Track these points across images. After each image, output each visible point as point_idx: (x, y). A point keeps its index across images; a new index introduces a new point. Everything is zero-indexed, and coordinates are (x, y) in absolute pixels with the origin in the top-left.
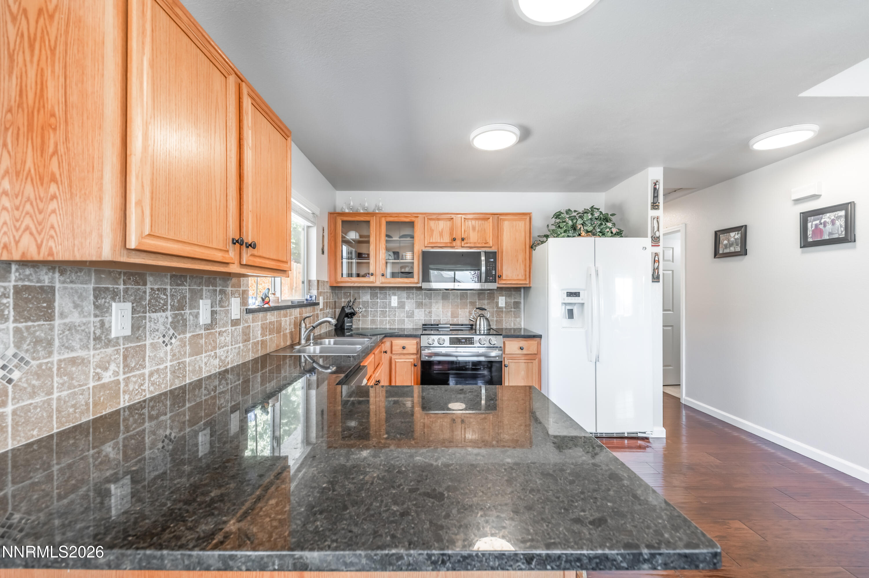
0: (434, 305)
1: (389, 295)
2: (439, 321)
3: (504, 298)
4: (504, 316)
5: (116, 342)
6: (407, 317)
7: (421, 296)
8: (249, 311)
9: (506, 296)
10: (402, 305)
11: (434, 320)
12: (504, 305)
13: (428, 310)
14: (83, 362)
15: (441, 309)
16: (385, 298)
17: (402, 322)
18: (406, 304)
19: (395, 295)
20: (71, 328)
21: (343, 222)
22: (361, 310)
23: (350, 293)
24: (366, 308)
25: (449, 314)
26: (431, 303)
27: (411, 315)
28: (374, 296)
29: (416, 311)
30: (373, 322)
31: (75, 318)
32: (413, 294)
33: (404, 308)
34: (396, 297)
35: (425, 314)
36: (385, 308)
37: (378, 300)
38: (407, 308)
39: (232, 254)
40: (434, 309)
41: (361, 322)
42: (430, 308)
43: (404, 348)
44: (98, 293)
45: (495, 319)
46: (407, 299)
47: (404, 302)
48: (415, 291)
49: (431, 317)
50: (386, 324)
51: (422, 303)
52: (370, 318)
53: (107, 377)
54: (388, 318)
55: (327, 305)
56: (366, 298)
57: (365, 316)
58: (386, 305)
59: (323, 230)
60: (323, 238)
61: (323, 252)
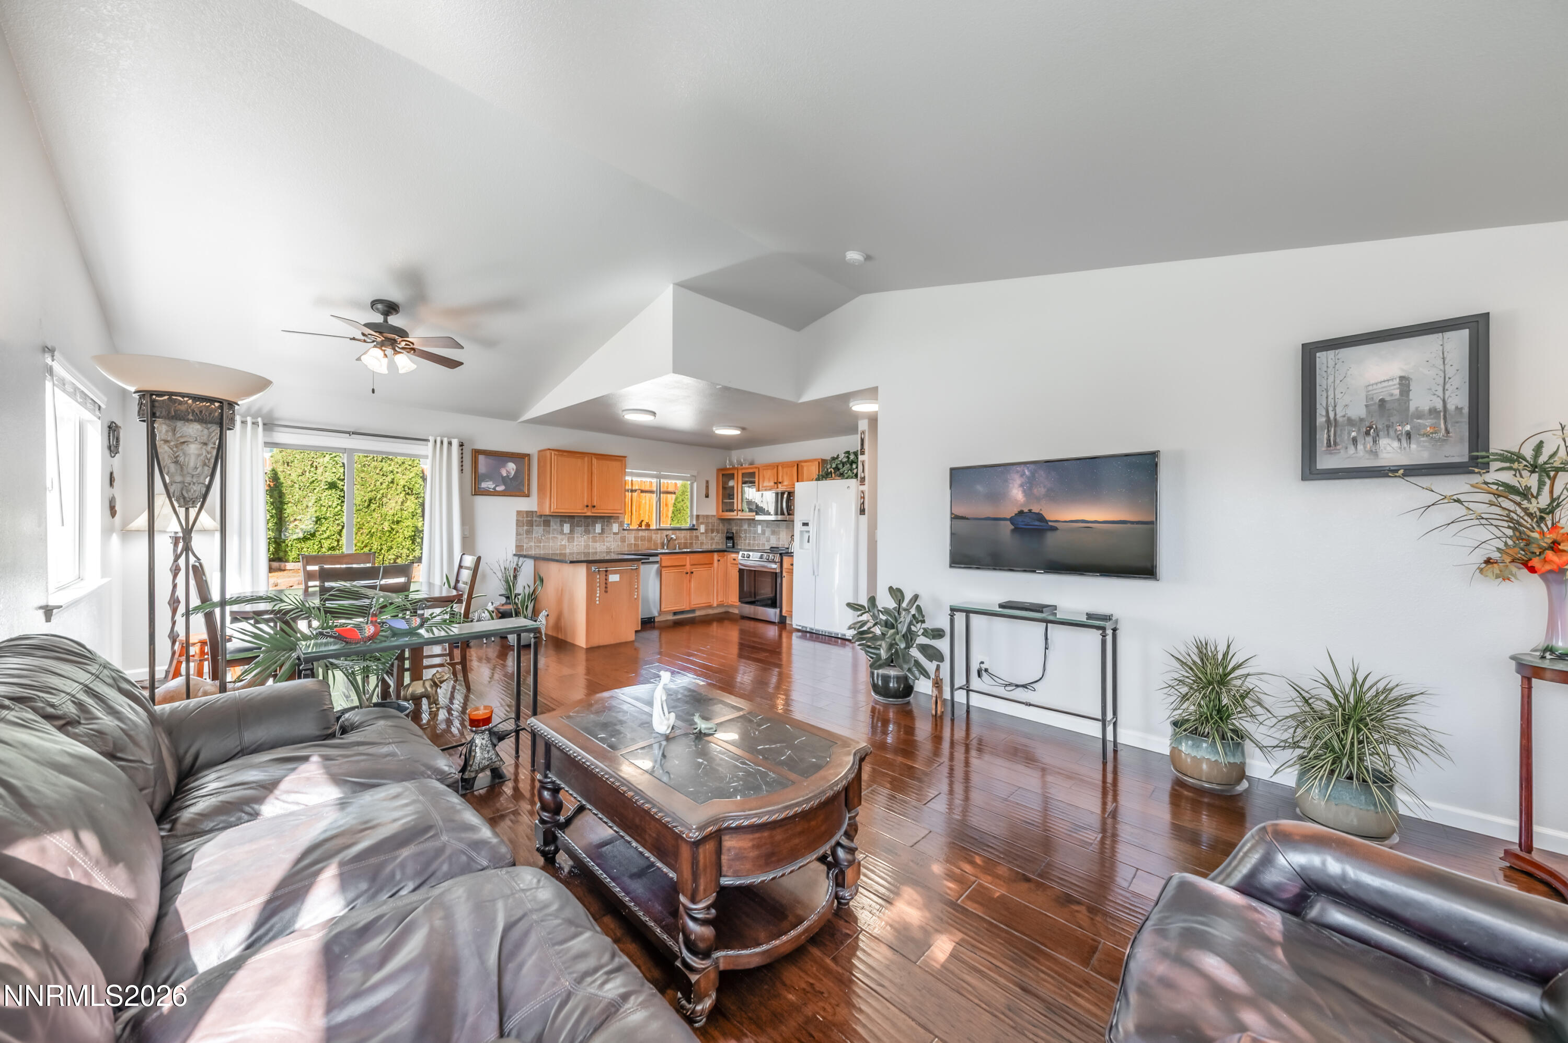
5: (565, 534)
8: (624, 530)
10: (763, 532)
14: (557, 538)
16: (755, 527)
17: (764, 544)
20: (554, 529)
21: (723, 475)
23: (738, 523)
24: (745, 534)
27: (768, 541)
28: (749, 525)
29: (772, 537)
31: (555, 527)
37: (752, 529)
38: (767, 535)
39: (585, 510)
40: (781, 536)
43: (734, 560)
44: (561, 521)
49: (779, 541)
53: (563, 543)
55: (712, 531)
56: (746, 527)
57: (745, 540)
58: (756, 532)
59: (707, 482)
60: (707, 487)
61: (707, 496)
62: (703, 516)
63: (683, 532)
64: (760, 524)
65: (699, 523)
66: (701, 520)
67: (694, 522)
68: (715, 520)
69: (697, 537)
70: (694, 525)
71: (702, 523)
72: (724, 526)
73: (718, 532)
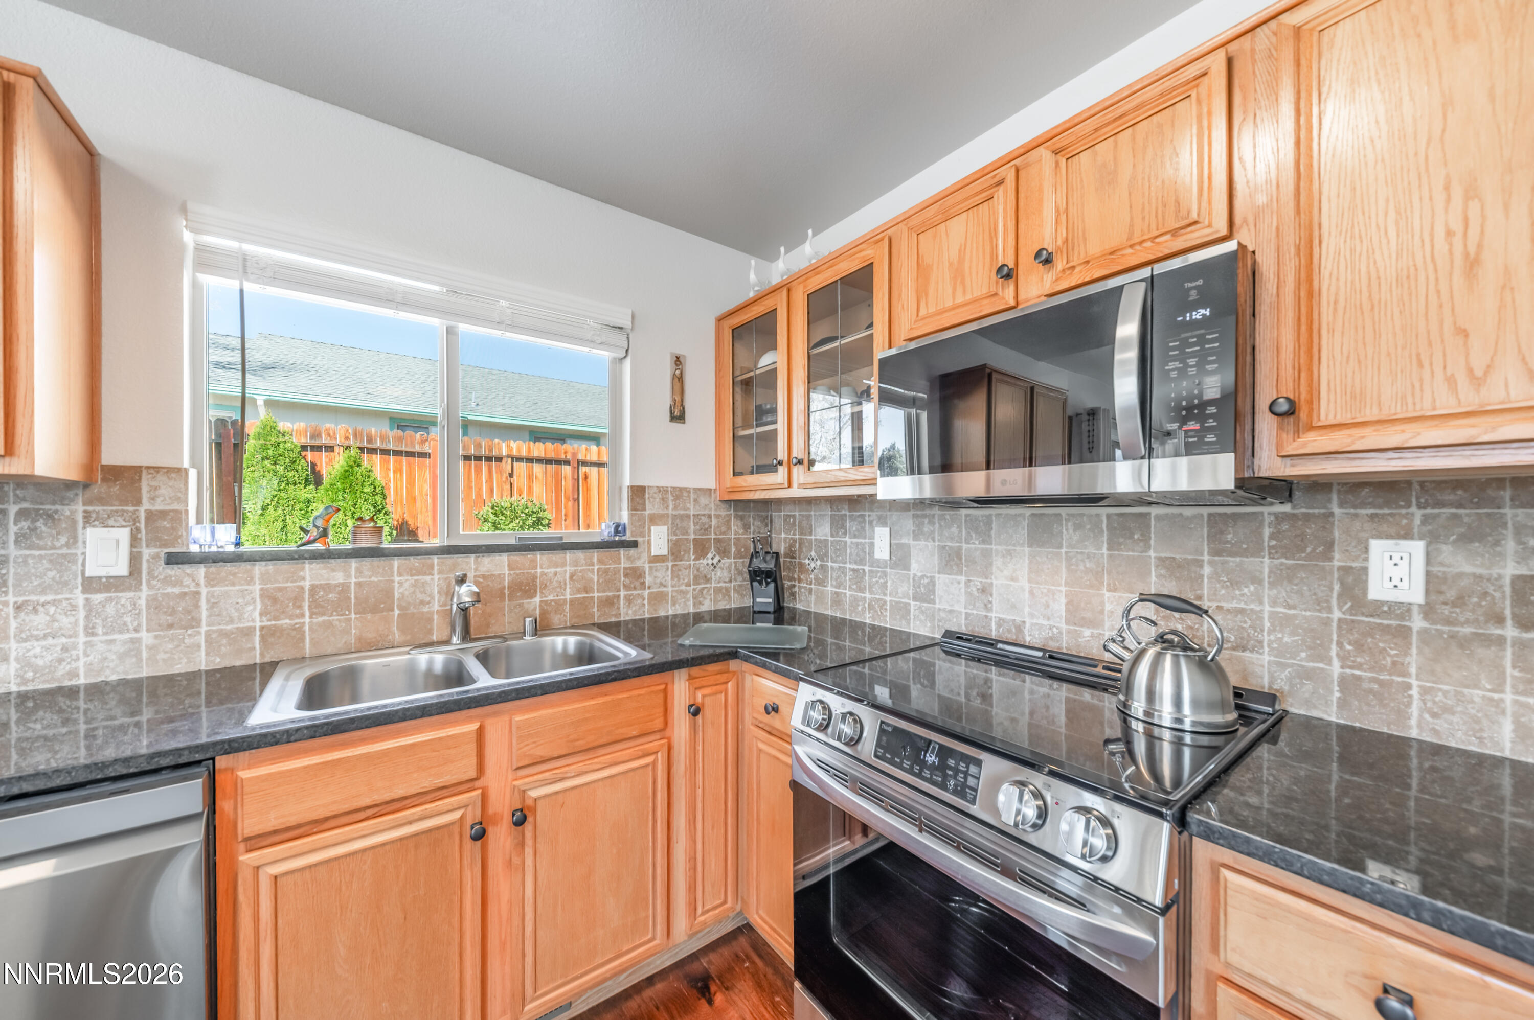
0: (998, 562)
1: (871, 523)
2: (1019, 628)
3: (1417, 548)
4: (1413, 661)
6: (915, 599)
7: (954, 530)
9: (1433, 539)
10: (901, 558)
11: (1000, 622)
12: (1415, 594)
13: (977, 581)
15: (1024, 583)
16: (860, 533)
17: (903, 610)
18: (914, 552)
19: (884, 524)
21: (737, 328)
22: (813, 565)
23: (794, 516)
24: (822, 560)
25: (1060, 606)
26: (987, 554)
27: (925, 592)
28: (840, 525)
29: (942, 580)
30: (837, 600)
32: (931, 522)
33: (907, 567)
34: (886, 531)
35: (969, 594)
36: (861, 562)
37: (847, 539)
38: (916, 568)
40: (999, 580)
41: (813, 598)
42: (986, 572)
45: (1336, 668)
46: (916, 537)
47: (909, 546)
48: (936, 511)
49: (987, 607)
50: (863, 610)
51: (958, 553)
52: (829, 588)
54: (868, 595)
55: (701, 549)
56: (822, 531)
57: (821, 582)
58: (865, 554)
59: (678, 361)
60: (679, 380)
61: (678, 416)
62: (662, 490)
63: (569, 555)
64: (882, 522)
65: (645, 522)
66: (651, 508)
67: (625, 517)
68: (710, 506)
69: (635, 574)
70: (619, 529)
71: (655, 519)
72: (746, 527)
73: (723, 552)
